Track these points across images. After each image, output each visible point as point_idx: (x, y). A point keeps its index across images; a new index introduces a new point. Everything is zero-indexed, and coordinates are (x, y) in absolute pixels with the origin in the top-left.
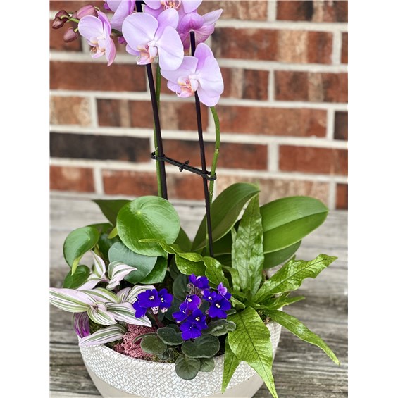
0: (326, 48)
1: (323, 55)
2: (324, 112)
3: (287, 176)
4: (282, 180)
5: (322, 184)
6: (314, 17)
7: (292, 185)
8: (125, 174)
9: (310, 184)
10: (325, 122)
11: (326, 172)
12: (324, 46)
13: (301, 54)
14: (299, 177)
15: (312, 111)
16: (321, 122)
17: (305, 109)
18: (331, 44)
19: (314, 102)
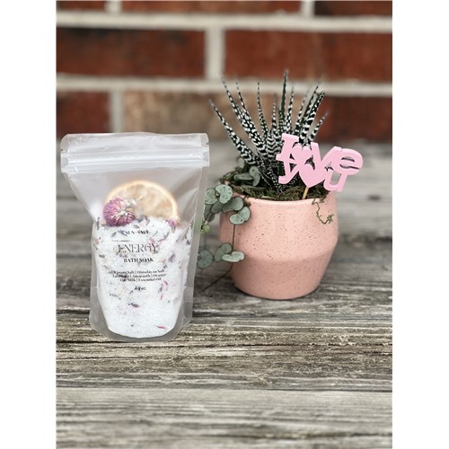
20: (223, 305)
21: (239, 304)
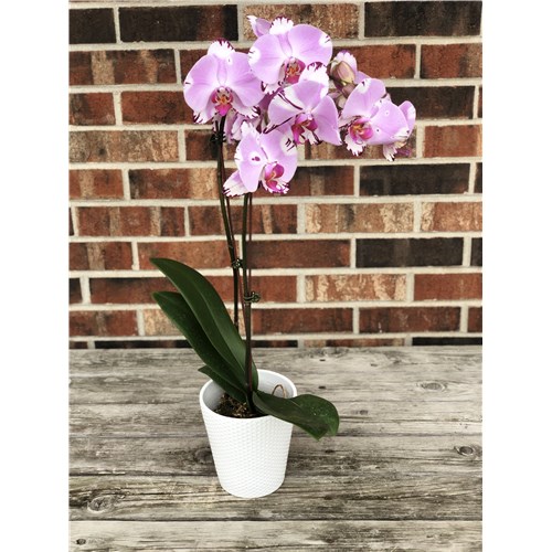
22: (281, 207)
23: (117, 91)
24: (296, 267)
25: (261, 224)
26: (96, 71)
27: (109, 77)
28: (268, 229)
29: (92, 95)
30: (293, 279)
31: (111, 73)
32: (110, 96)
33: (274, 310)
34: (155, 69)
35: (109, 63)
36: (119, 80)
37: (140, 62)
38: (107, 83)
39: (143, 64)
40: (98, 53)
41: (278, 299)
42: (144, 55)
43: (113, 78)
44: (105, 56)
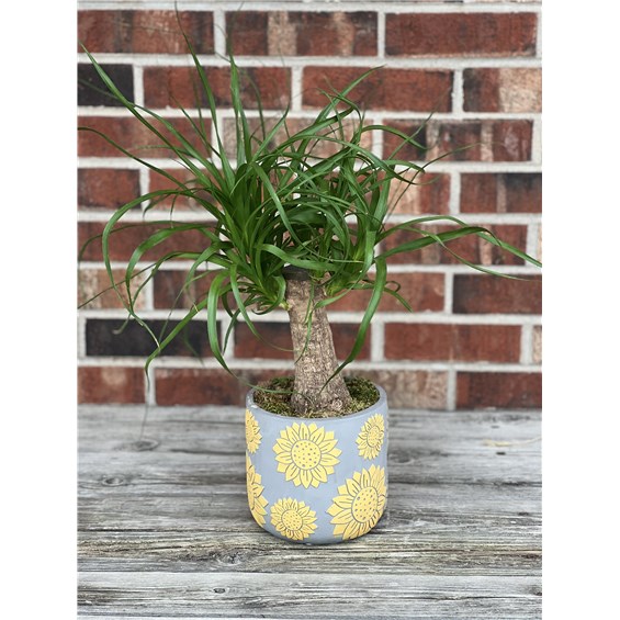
0: (442, 194)
1: (440, 203)
2: (441, 276)
3: (394, 366)
4: (389, 372)
5: (439, 373)
6: (428, 154)
7: (401, 377)
8: (186, 374)
9: (423, 375)
10: (442, 290)
11: (444, 358)
12: (439, 192)
13: (412, 202)
14: (411, 366)
15: (425, 275)
16: (437, 290)
17: (416, 273)
18: (449, 188)
19: (428, 264)
20: (400, 526)
21: (410, 526)
22: (506, 228)
23: (297, 65)
24: (521, 312)
25: (477, 252)
26: (272, 38)
27: (290, 46)
28: (486, 258)
29: (264, 70)
30: (516, 330)
31: (293, 41)
32: (288, 71)
33: (487, 375)
34: (350, 37)
35: (291, 28)
36: (302, 50)
37: (332, 27)
38: (286, 54)
39: (335, 31)
40: (278, 14)
41: (494, 357)
42: (338, 19)
43: (294, 47)
44: (286, 18)
